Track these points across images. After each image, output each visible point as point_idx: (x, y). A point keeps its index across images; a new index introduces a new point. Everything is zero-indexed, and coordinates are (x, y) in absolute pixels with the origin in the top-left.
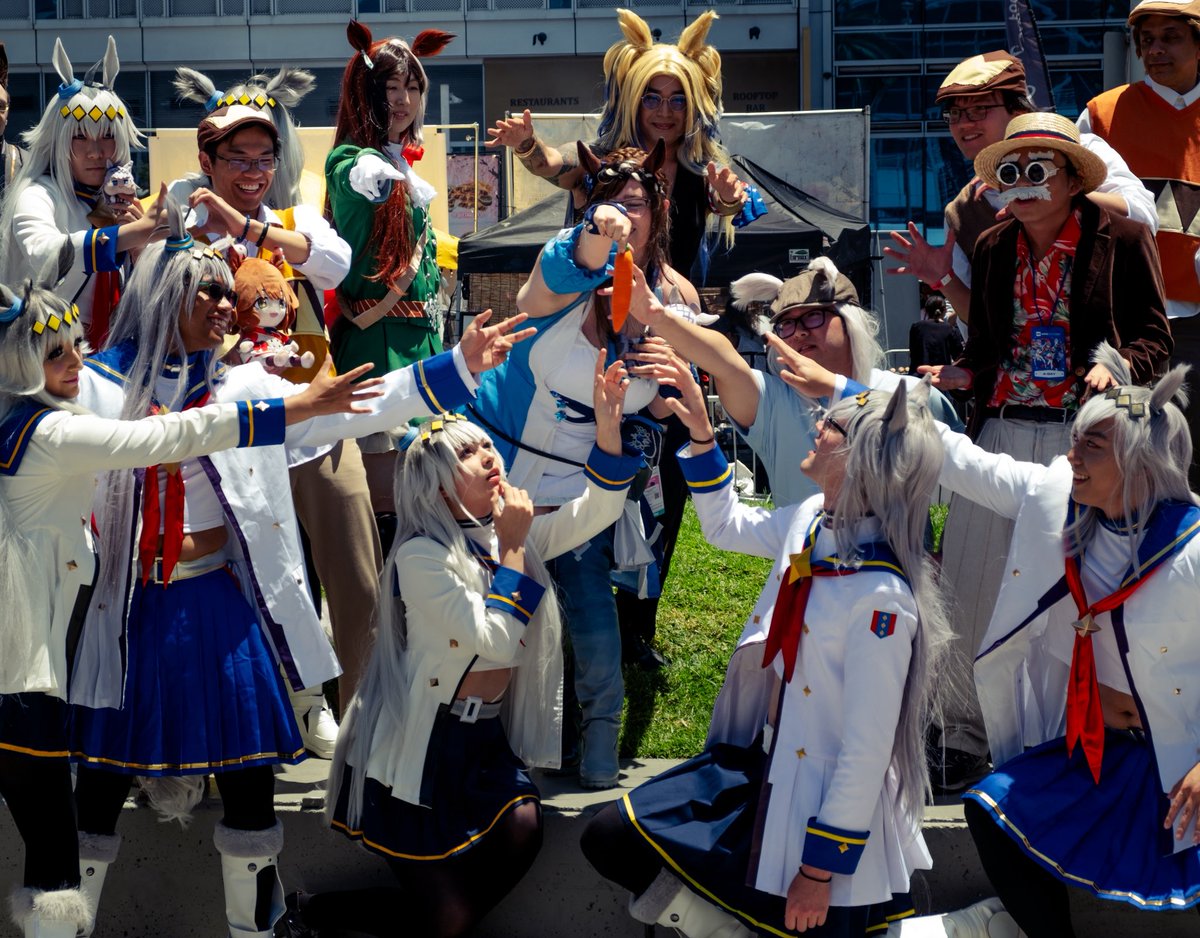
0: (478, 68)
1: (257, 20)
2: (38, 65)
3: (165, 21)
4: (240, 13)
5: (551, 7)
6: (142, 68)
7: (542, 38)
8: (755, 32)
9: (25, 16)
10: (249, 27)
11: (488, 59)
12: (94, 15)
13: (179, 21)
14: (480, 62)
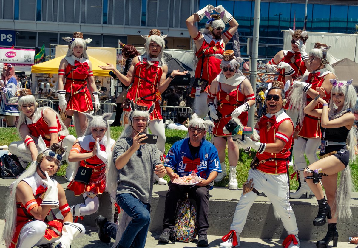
0: (126, 37)
1: (82, 24)
2: (36, 30)
3: (63, 23)
4: (78, 22)
5: (142, 26)
6: (58, 32)
7: (139, 32)
8: (182, 34)
9: (34, 20)
10: (80, 25)
11: (128, 35)
12: (49, 21)
13: (66, 23)
14: (127, 36)
